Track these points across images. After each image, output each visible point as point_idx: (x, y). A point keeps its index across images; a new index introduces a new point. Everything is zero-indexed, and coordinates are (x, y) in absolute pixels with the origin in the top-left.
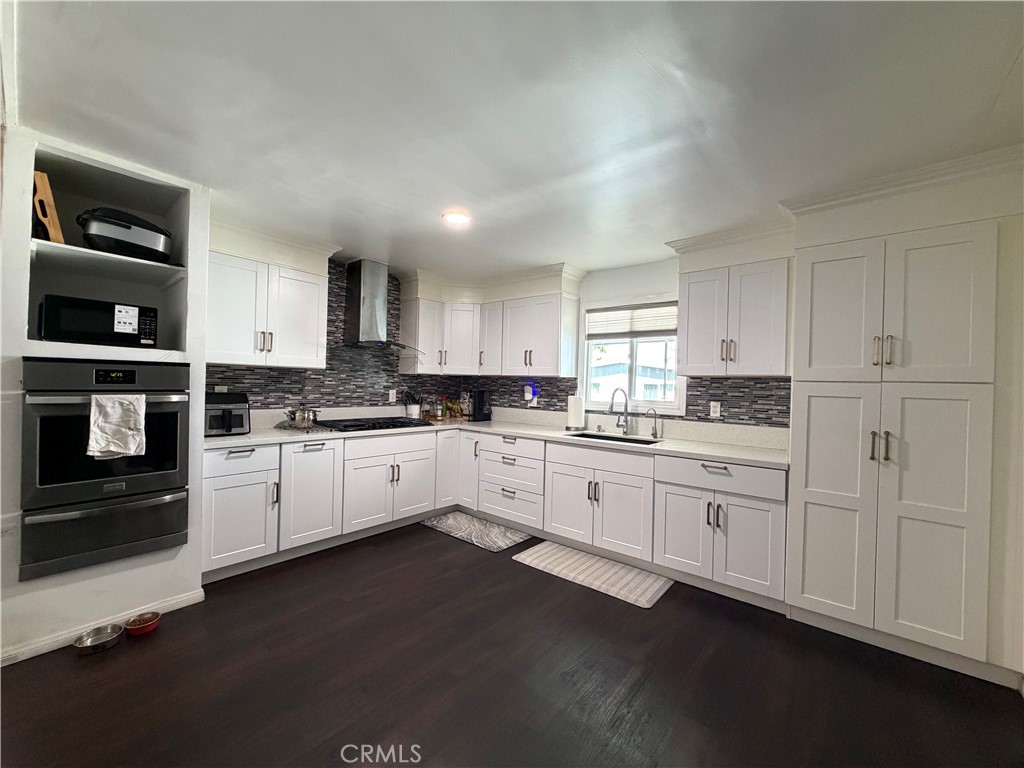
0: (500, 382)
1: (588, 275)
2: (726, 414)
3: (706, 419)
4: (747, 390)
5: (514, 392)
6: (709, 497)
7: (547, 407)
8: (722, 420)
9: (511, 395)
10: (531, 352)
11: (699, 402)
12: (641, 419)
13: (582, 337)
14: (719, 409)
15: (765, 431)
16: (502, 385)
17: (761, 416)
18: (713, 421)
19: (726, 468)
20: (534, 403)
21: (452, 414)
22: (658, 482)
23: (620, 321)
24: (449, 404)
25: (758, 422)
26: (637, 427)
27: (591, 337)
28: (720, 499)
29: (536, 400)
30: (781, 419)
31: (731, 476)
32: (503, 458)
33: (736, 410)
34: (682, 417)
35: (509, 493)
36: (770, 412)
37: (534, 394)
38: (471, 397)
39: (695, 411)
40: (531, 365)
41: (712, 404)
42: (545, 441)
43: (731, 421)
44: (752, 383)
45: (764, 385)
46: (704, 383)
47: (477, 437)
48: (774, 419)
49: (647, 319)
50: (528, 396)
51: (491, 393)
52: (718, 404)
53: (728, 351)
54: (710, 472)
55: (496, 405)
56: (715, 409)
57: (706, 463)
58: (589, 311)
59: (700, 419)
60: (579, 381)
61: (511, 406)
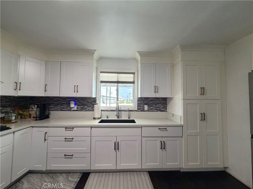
0: (55, 99)
1: (101, 59)
2: (149, 109)
3: (143, 110)
4: (154, 101)
5: (64, 104)
6: (161, 139)
7: (82, 110)
8: (148, 111)
9: (62, 105)
10: (78, 86)
11: (141, 105)
12: (123, 112)
13: (99, 82)
14: (147, 107)
15: (159, 113)
16: (56, 101)
17: (158, 109)
18: (145, 111)
19: (166, 129)
20: (75, 109)
21: (22, 117)
22: (143, 137)
23: (113, 77)
24: (21, 112)
25: (157, 110)
26: (121, 115)
27: (102, 82)
28: (164, 139)
29: (76, 107)
30: (163, 109)
31: (168, 131)
32: (65, 139)
33: (152, 107)
34: (136, 110)
35: (68, 156)
36: (160, 107)
37: (75, 104)
38: (38, 107)
39: (140, 108)
40: (77, 92)
41: (145, 106)
42: (91, 127)
43: (151, 111)
44: (156, 99)
45: (158, 100)
46: (142, 99)
47: (45, 130)
48: (161, 109)
49: (123, 77)
50: (72, 105)
51: (50, 104)
52: (147, 106)
53: (156, 89)
54: (161, 131)
55: (52, 110)
56: (146, 107)
57: (160, 128)
58: (101, 72)
59: (142, 111)
60: (97, 99)
61: (61, 110)
